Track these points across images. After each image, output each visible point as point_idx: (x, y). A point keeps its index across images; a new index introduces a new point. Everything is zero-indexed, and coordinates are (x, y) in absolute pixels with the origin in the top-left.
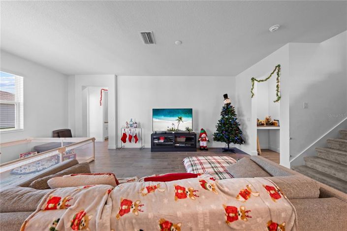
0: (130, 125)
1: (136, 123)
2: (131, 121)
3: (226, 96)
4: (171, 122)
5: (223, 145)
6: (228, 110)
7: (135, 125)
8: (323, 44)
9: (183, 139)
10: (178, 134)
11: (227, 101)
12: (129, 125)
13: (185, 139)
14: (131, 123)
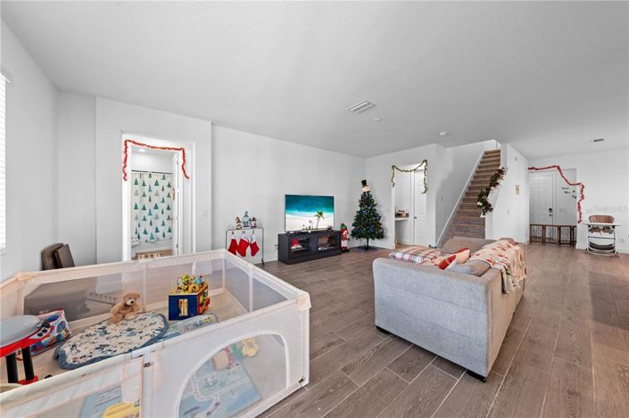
0: (244, 223)
1: (254, 219)
2: (246, 216)
3: (364, 183)
4: (308, 219)
5: (363, 242)
6: (367, 200)
7: (253, 223)
8: (448, 149)
9: (324, 240)
10: (318, 234)
11: (365, 189)
12: (241, 224)
13: (327, 239)
14: (246, 220)
